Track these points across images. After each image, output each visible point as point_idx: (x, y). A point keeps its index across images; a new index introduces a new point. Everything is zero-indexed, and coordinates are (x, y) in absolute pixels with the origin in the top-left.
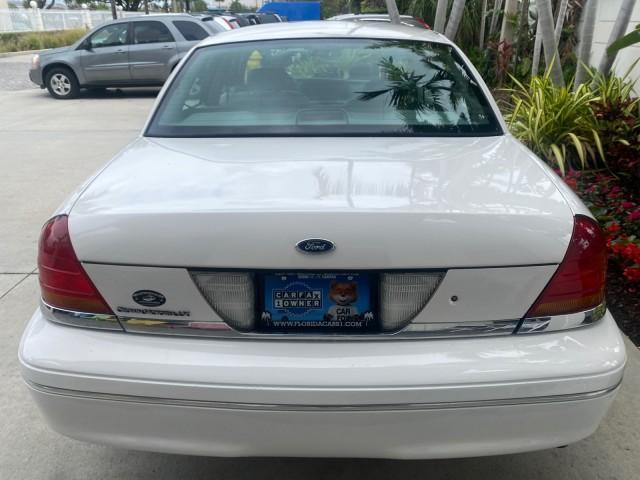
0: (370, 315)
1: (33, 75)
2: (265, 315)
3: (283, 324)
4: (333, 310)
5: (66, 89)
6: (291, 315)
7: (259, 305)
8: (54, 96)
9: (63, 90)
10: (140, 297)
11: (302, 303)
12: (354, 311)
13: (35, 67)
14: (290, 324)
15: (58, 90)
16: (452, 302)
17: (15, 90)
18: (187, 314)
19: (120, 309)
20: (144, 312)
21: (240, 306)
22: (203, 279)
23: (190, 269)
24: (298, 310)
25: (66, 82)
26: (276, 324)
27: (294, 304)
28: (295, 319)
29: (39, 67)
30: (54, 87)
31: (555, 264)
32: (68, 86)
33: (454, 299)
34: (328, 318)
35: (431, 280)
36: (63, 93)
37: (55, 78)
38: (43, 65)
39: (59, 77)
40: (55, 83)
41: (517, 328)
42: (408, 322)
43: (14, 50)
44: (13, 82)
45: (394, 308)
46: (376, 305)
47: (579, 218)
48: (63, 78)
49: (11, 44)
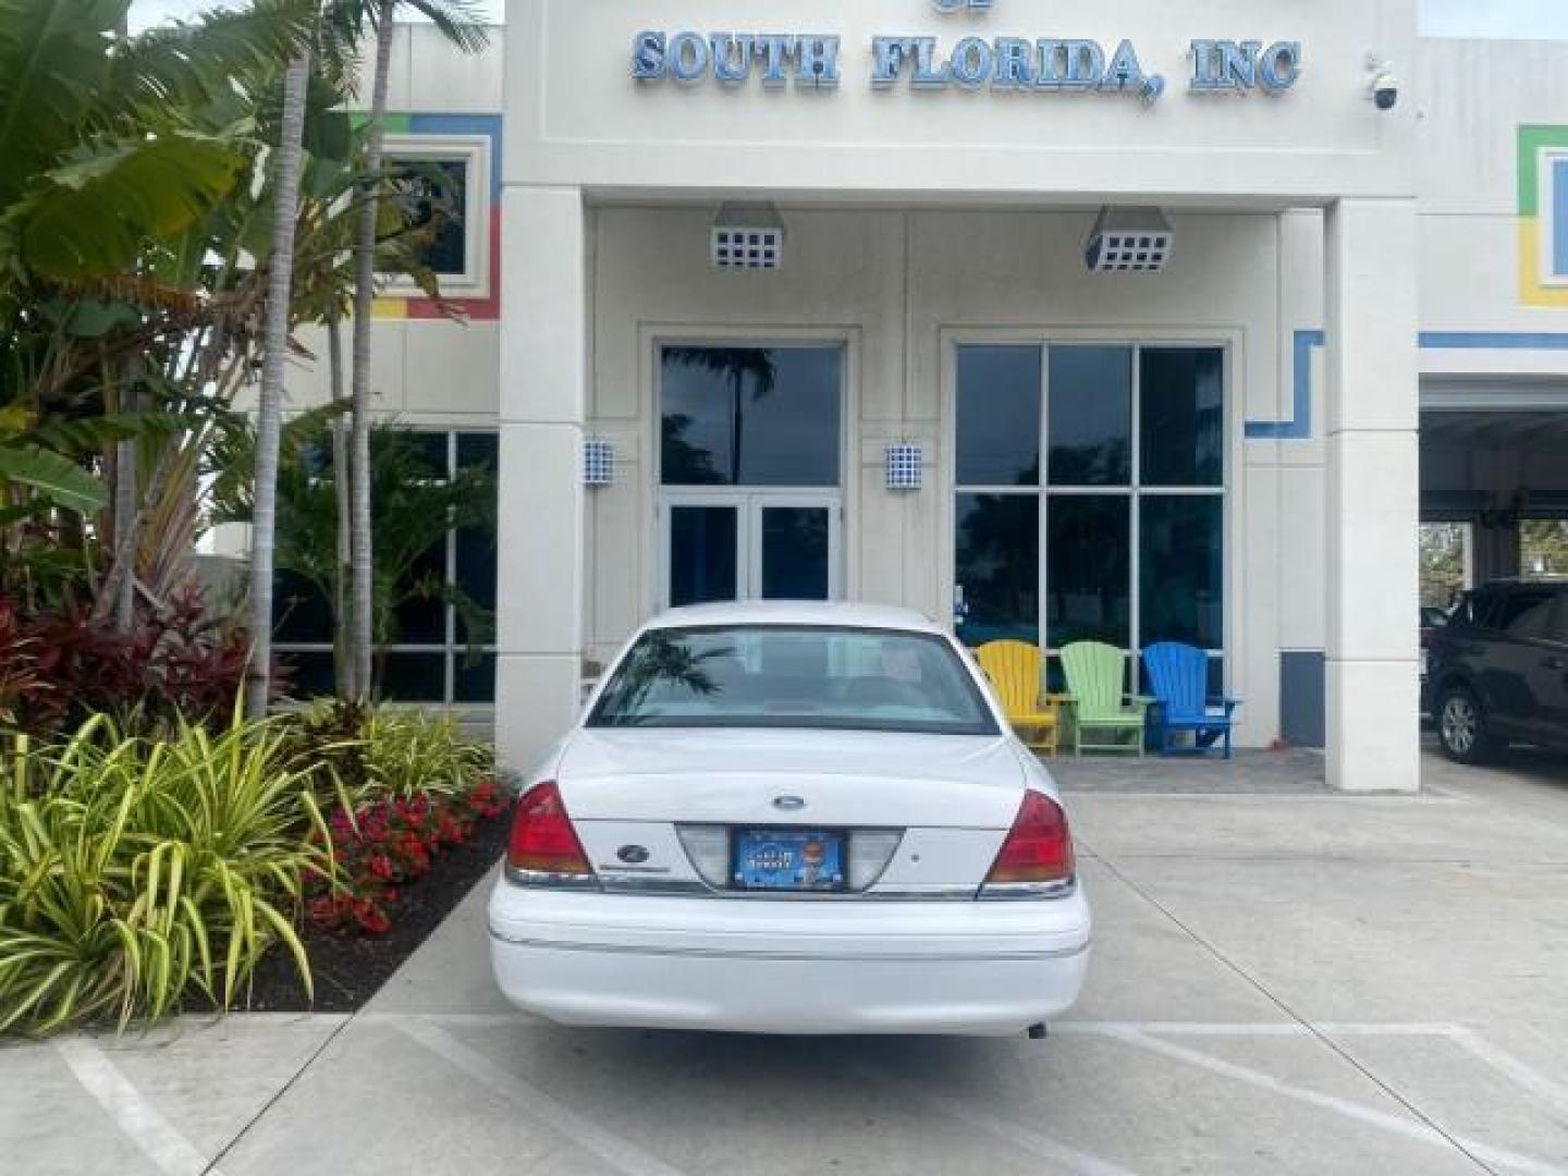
0: (838, 877)
2: (739, 876)
3: (756, 885)
4: (803, 872)
6: (762, 876)
7: (734, 866)
10: (624, 853)
11: (774, 864)
12: (824, 873)
14: (762, 885)
16: (915, 864)
18: (666, 870)
19: (603, 867)
20: (626, 869)
21: (714, 867)
22: (686, 834)
23: (677, 824)
24: (770, 872)
26: (749, 885)
27: (766, 864)
28: (768, 881)
31: (1003, 829)
33: (915, 858)
34: (797, 880)
35: (891, 839)
41: (977, 896)
42: (873, 882)
45: (862, 871)
46: (844, 868)
47: (1031, 796)
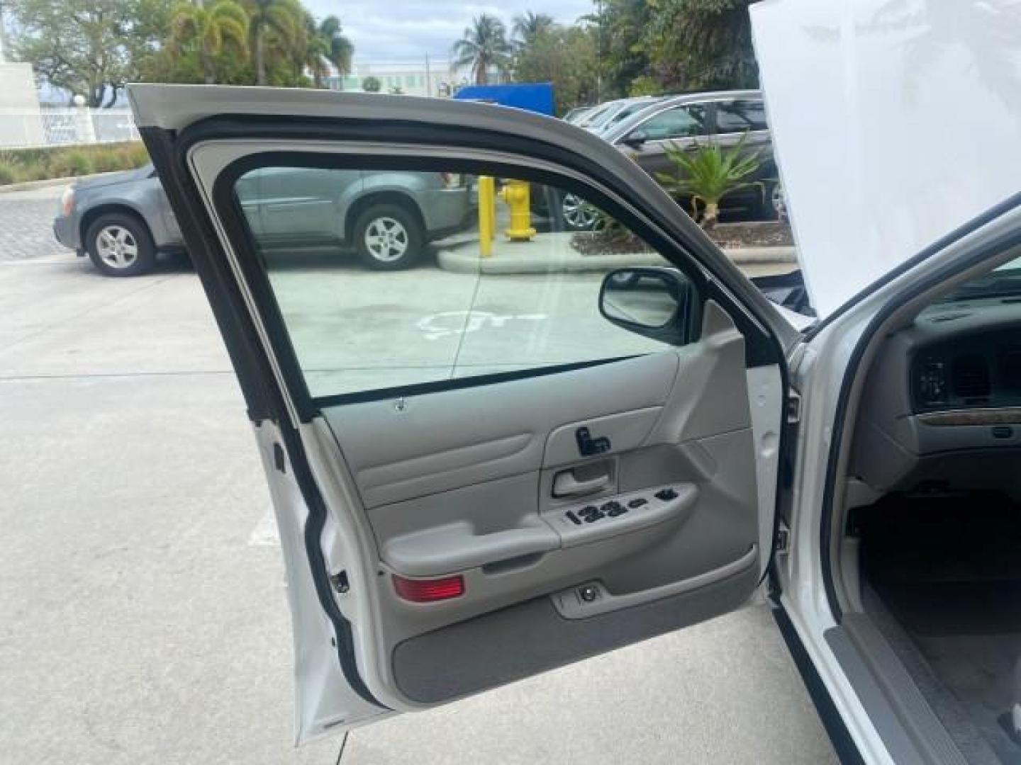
1: (60, 230)
5: (128, 257)
8: (101, 269)
9: (121, 258)
13: (65, 213)
15: (113, 258)
17: (29, 257)
25: (128, 241)
29: (73, 212)
30: (103, 253)
32: (133, 250)
36: (123, 264)
37: (105, 234)
38: (81, 207)
39: (114, 233)
40: (105, 244)
43: (43, 178)
44: (27, 239)
48: (123, 233)
49: (37, 167)
